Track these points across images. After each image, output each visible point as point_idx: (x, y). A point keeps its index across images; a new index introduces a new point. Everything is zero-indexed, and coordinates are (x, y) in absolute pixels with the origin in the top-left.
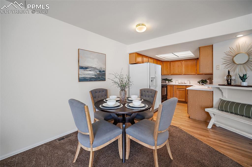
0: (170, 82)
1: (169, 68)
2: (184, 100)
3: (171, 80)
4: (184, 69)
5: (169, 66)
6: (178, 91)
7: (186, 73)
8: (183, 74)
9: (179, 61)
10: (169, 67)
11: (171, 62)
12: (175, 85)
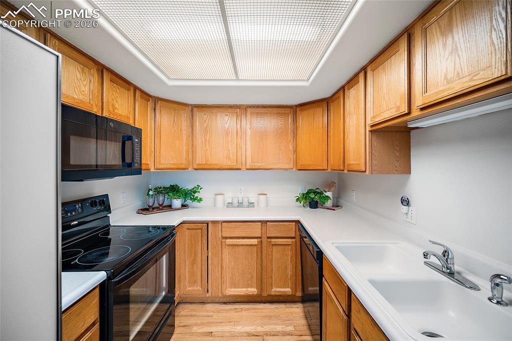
0: (189, 202)
1: (185, 137)
2: (253, 291)
3: (194, 191)
4: (248, 142)
5: (184, 128)
6: (226, 252)
7: (257, 165)
8: (244, 167)
9: (230, 110)
10: (184, 132)
11: (195, 109)
12: (214, 222)
